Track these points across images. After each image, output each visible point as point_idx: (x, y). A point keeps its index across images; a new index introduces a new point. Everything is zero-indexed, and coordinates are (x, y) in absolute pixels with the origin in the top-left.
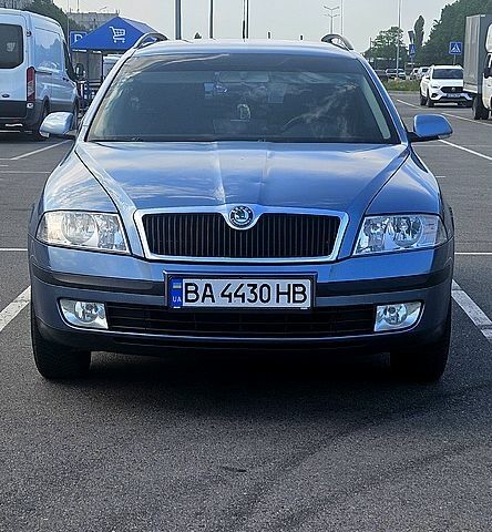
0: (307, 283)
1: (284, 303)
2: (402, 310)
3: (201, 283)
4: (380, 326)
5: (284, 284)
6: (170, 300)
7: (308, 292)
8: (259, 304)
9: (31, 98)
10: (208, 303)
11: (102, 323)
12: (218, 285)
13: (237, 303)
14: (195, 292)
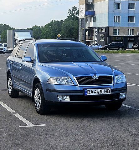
0: (110, 89)
1: (106, 93)
3: (90, 90)
5: (106, 90)
6: (84, 94)
7: (110, 91)
8: (101, 94)
10: (92, 94)
12: (94, 90)
13: (97, 94)
14: (89, 92)
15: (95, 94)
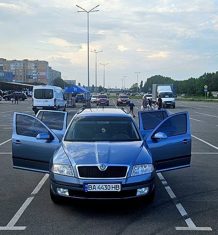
0: (120, 185)
1: (114, 190)
2: (143, 189)
3: (93, 185)
4: (138, 194)
5: (114, 185)
6: (84, 189)
7: (120, 187)
8: (107, 190)
9: (55, 106)
10: (94, 190)
11: (67, 194)
12: (97, 185)
13: (102, 190)
14: (91, 187)
15: (99, 190)
